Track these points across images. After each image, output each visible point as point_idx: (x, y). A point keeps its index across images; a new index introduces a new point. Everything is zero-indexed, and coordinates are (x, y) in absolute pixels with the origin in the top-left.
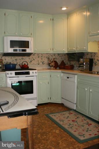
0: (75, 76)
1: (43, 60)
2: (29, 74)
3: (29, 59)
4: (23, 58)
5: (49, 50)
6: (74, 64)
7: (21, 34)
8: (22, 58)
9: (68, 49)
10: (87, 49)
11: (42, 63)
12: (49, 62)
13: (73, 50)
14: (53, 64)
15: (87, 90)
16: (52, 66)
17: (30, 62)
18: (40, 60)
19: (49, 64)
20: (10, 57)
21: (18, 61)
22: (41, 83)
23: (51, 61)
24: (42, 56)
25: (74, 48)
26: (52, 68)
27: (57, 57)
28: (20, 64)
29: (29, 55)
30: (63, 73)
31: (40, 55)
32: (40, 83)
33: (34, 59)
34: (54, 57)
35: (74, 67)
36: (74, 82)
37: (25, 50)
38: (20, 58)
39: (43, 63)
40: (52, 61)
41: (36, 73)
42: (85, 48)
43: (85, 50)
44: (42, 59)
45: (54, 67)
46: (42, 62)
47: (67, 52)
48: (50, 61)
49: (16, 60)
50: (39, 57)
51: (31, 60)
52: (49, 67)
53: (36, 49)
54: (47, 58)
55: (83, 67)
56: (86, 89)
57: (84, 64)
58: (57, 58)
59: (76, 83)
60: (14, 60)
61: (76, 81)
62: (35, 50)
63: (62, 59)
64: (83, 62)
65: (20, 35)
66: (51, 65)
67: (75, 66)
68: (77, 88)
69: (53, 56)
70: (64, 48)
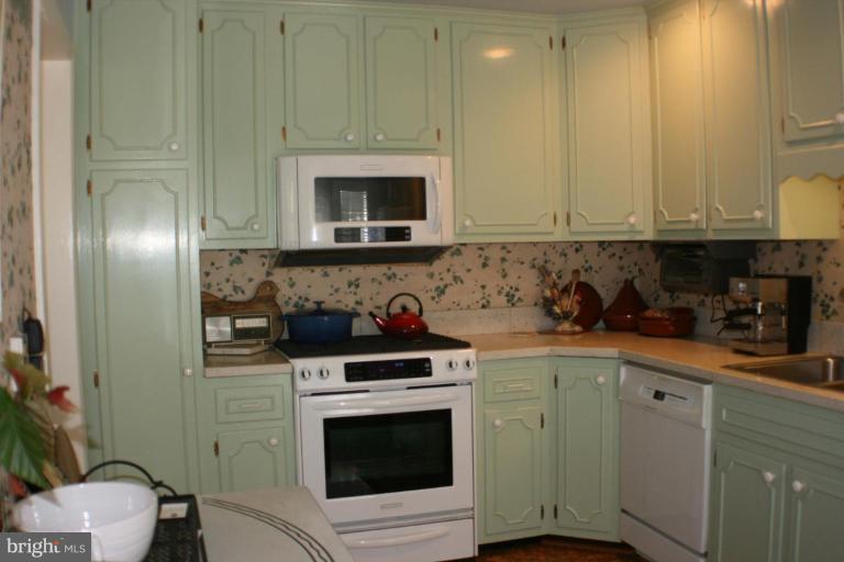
0: (701, 390)
1: (512, 280)
2: (429, 374)
3: (431, 276)
4: (394, 275)
5: (547, 225)
6: (694, 305)
7: (380, 137)
8: (389, 273)
9: (657, 213)
10: (770, 226)
11: (503, 299)
12: (548, 293)
13: (689, 221)
14: (570, 303)
15: (774, 482)
16: (566, 316)
17: (435, 294)
18: (492, 278)
19: (547, 305)
20: (319, 270)
21: (365, 292)
22: (498, 422)
23: (560, 287)
24: (503, 260)
25: (696, 211)
26: (566, 326)
27: (595, 262)
28: (379, 308)
29: (428, 254)
30: (629, 363)
31: (495, 254)
32: (494, 426)
33: (456, 278)
34: (575, 261)
35: (695, 319)
36: (698, 426)
37: (402, 234)
38: (378, 271)
39: (510, 297)
40: (562, 284)
41: (468, 364)
42: (758, 214)
43: (759, 225)
44: (505, 276)
45: (576, 321)
46: (507, 295)
47: (649, 235)
48: (555, 285)
49: (355, 284)
50: (485, 265)
51: (441, 284)
52: (548, 323)
53: (468, 223)
54: (533, 266)
55: (748, 327)
56: (770, 476)
57: (759, 311)
58: (595, 268)
59: (708, 436)
60: (344, 287)
61: (707, 422)
62: (464, 227)
63: (621, 268)
64: (749, 299)
65: (372, 144)
66: (557, 309)
67: (704, 314)
68: (714, 462)
69: (571, 252)
70: (632, 213)
